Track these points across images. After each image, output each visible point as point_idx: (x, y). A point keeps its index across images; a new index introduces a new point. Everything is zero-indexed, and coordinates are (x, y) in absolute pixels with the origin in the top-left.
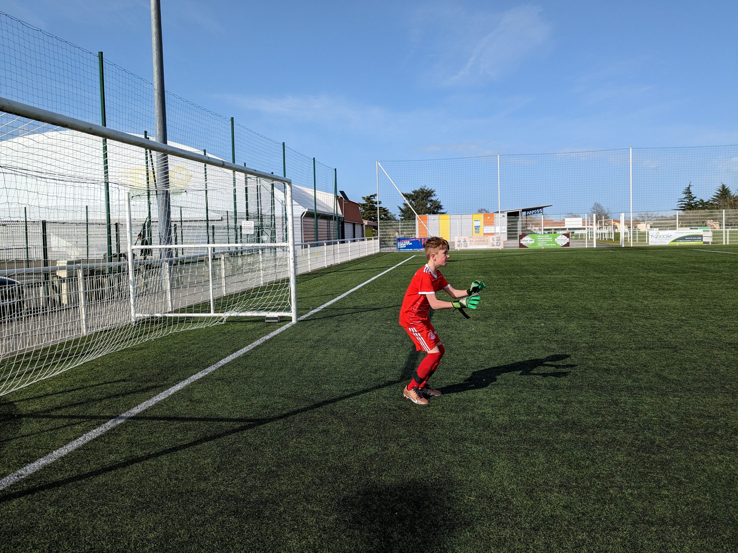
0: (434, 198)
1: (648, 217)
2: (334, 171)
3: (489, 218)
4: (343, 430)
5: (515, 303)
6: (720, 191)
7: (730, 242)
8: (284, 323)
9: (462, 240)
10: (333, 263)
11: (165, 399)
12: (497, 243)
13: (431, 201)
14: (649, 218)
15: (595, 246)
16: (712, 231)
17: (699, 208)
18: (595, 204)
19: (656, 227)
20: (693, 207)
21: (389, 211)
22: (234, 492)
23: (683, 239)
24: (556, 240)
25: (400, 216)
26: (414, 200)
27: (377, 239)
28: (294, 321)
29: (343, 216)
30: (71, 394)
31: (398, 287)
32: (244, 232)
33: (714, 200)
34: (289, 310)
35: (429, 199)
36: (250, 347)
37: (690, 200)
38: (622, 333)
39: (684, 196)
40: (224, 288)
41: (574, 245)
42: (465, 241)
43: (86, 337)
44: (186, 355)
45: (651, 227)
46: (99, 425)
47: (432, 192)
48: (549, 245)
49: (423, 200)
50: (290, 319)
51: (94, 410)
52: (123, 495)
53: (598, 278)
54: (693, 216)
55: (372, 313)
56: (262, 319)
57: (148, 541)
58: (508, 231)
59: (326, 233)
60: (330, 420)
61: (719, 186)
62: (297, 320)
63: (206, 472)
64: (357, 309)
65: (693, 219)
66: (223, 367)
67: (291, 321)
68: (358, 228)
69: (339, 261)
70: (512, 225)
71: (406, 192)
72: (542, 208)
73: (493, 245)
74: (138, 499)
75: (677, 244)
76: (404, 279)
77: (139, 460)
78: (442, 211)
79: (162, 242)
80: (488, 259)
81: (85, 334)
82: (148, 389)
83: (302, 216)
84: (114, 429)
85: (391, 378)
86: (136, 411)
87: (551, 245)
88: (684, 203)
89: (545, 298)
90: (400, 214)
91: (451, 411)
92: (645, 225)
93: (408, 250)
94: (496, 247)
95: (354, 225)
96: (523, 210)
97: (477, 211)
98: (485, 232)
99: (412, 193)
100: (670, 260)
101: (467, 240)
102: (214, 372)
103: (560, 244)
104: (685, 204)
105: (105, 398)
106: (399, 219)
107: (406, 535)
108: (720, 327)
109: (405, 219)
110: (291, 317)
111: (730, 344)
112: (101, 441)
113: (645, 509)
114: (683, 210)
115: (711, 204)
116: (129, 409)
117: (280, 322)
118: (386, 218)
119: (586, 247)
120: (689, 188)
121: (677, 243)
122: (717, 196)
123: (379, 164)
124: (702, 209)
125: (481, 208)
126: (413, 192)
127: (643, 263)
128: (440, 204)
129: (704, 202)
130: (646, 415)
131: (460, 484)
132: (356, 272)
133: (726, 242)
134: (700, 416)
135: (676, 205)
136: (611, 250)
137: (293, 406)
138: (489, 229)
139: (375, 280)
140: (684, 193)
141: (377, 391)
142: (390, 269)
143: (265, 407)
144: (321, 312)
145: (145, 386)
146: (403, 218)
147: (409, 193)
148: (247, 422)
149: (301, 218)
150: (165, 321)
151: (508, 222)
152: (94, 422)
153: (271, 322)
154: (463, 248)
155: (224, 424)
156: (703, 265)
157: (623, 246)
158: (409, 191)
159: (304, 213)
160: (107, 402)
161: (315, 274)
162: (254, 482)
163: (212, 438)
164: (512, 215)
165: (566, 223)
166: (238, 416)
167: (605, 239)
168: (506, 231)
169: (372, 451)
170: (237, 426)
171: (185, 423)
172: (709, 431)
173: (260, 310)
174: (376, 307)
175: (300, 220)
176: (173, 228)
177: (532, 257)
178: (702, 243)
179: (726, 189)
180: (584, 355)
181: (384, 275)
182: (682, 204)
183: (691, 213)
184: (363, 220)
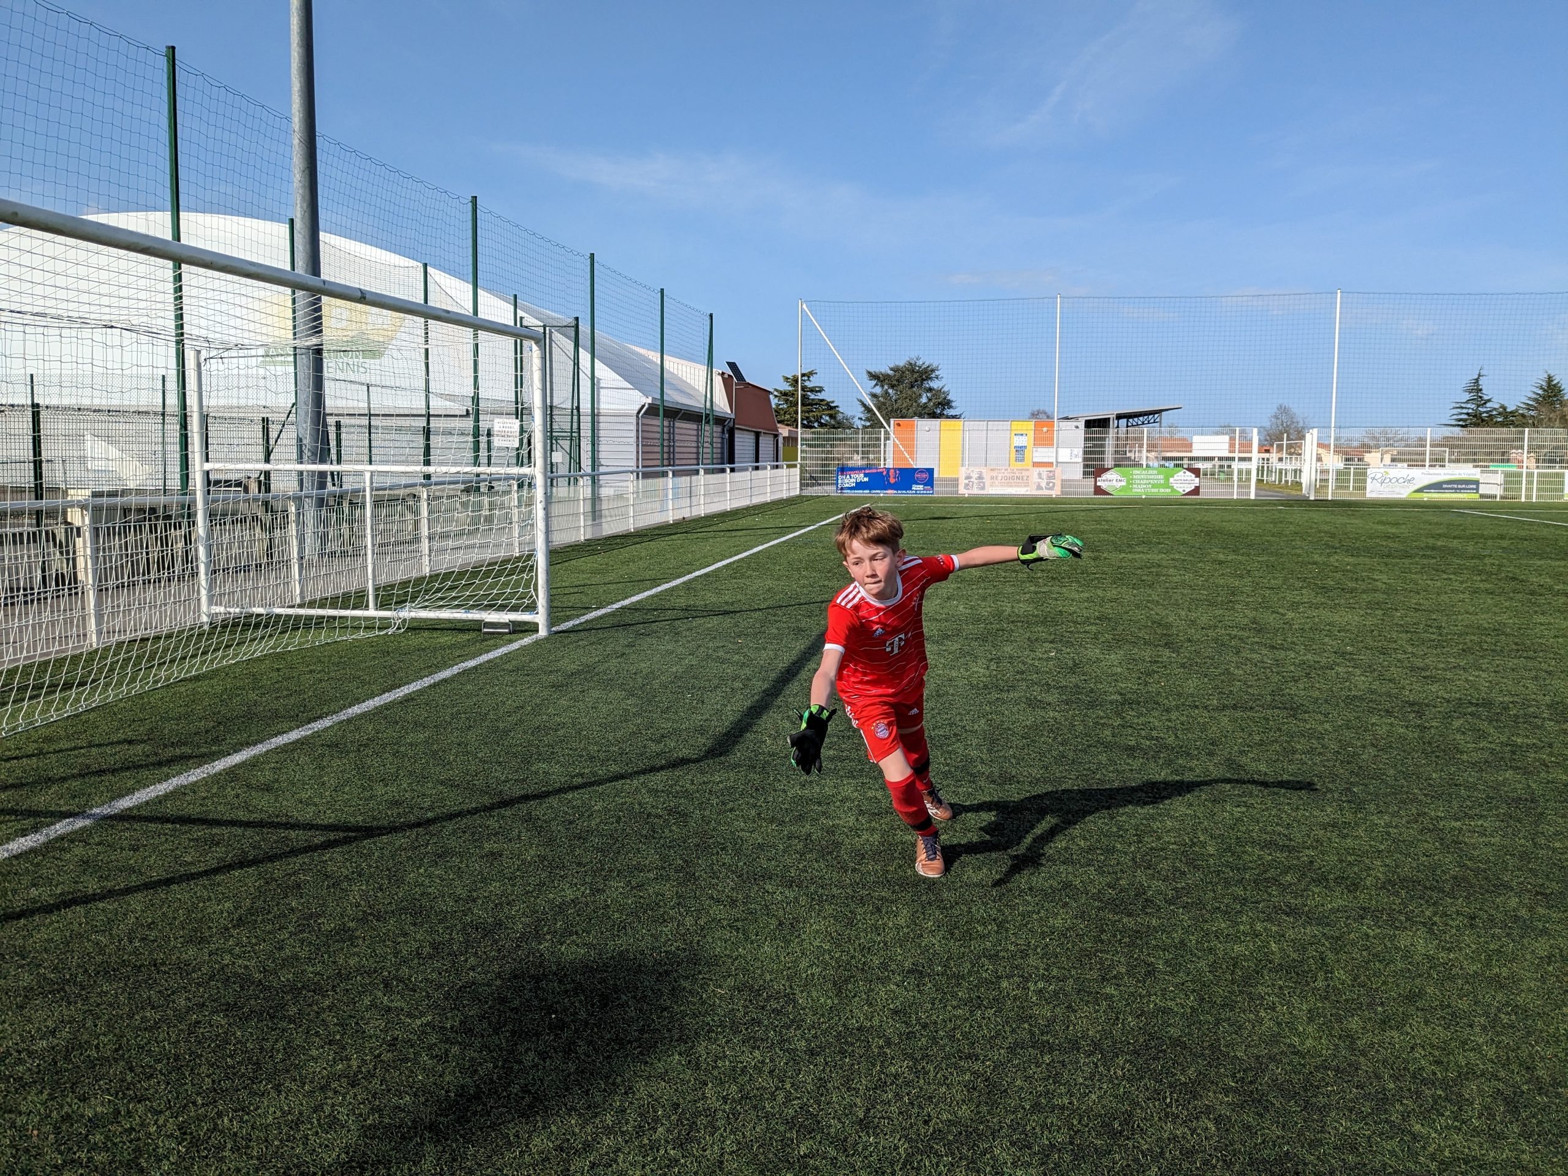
0: (934, 384)
1: (1388, 439)
2: (708, 319)
3: (1045, 429)
4: (530, 854)
5: (1022, 608)
6: (1541, 388)
7: (1538, 497)
8: (521, 635)
9: (975, 476)
10: (687, 515)
11: (196, 782)
12: (1048, 484)
13: (930, 390)
14: (1389, 442)
15: (1253, 497)
16: (1503, 472)
17: (1497, 422)
18: (1280, 408)
19: (1401, 461)
20: (1483, 421)
21: (840, 409)
22: (246, 967)
23: (1437, 486)
24: (1171, 480)
25: (860, 419)
26: (892, 387)
27: (795, 466)
28: (543, 632)
29: (733, 416)
30: (8, 765)
31: (798, 569)
32: (497, 442)
33: (1529, 407)
34: (532, 608)
35: (926, 385)
36: (427, 681)
37: (1478, 406)
38: (1206, 676)
39: (1467, 396)
40: (427, 558)
41: (1209, 492)
42: (980, 477)
43: (96, 651)
44: (285, 693)
45: (1393, 460)
46: (35, 829)
47: (933, 371)
48: (1156, 490)
49: (912, 387)
50: (533, 628)
51: (42, 800)
52: (22, 967)
53: (1221, 563)
54: (1482, 440)
55: (716, 620)
56: (476, 627)
57: (30, 1054)
58: (1085, 459)
59: (695, 450)
60: (515, 832)
61: (1540, 378)
62: (549, 630)
63: (210, 928)
64: (690, 612)
65: (1481, 447)
66: (349, 721)
67: (537, 631)
68: (766, 443)
69: (701, 511)
70: (1095, 446)
71: (874, 369)
72: (1159, 412)
73: (1039, 487)
74: (48, 976)
75: (1426, 497)
76: (821, 551)
77: (87, 900)
78: (951, 412)
79: (305, 458)
80: (1016, 517)
81: (95, 646)
82: (170, 762)
83: (639, 412)
84: (63, 839)
85: (685, 752)
86: (125, 803)
87: (1162, 490)
88: (1465, 411)
89: (1088, 600)
90: (862, 416)
91: (772, 820)
92: (1379, 455)
93: (859, 493)
94: (1045, 492)
95: (757, 435)
96: (1119, 417)
97: (1028, 414)
98: (1036, 460)
99: (891, 373)
100: (1393, 530)
101: (984, 475)
102: (327, 729)
103: (1181, 490)
104: (1468, 414)
105: (73, 776)
106: (860, 427)
107: (551, 1057)
108: (1413, 669)
109: (871, 426)
110: (537, 624)
111: (1412, 704)
112: (27, 860)
113: (1051, 1022)
114: (1462, 426)
115: (1523, 416)
116: (113, 799)
117: (514, 632)
118: (833, 422)
119: (1235, 497)
120: (1477, 380)
121: (1425, 495)
122: (1535, 400)
123: (804, 306)
124: (1502, 425)
125: (1036, 409)
126: (891, 369)
127: (1333, 536)
128: (949, 397)
129: (1509, 410)
130: (1159, 838)
131: (714, 962)
132: (728, 534)
133: (1529, 496)
134: (1267, 845)
135: (1448, 414)
136: (1282, 505)
137: (454, 801)
138: (1043, 454)
139: (759, 552)
140: (1466, 391)
141: (642, 778)
142: (803, 531)
143: (397, 803)
144: (612, 614)
145: (169, 752)
146: (868, 424)
147: (883, 371)
148: (344, 831)
149: (637, 417)
150: (276, 623)
151: (1086, 439)
152: (28, 822)
153: (493, 633)
154: (975, 491)
155: (293, 834)
156: (1455, 543)
157: (1312, 498)
158: (884, 368)
159: (643, 406)
160: (75, 784)
161: (640, 536)
162: (298, 949)
163: (255, 862)
164: (1097, 425)
165: (1195, 446)
166: (330, 818)
167: (1287, 482)
168: (1080, 460)
169: (570, 894)
170: (319, 838)
171: (214, 831)
172: (1268, 875)
173: (473, 607)
174: (731, 608)
175: (634, 420)
176: (332, 431)
177: (1110, 516)
178: (1477, 496)
179: (1555, 385)
180: (1102, 718)
181: (785, 542)
182: (1461, 414)
183: (1480, 434)
184: (779, 425)
